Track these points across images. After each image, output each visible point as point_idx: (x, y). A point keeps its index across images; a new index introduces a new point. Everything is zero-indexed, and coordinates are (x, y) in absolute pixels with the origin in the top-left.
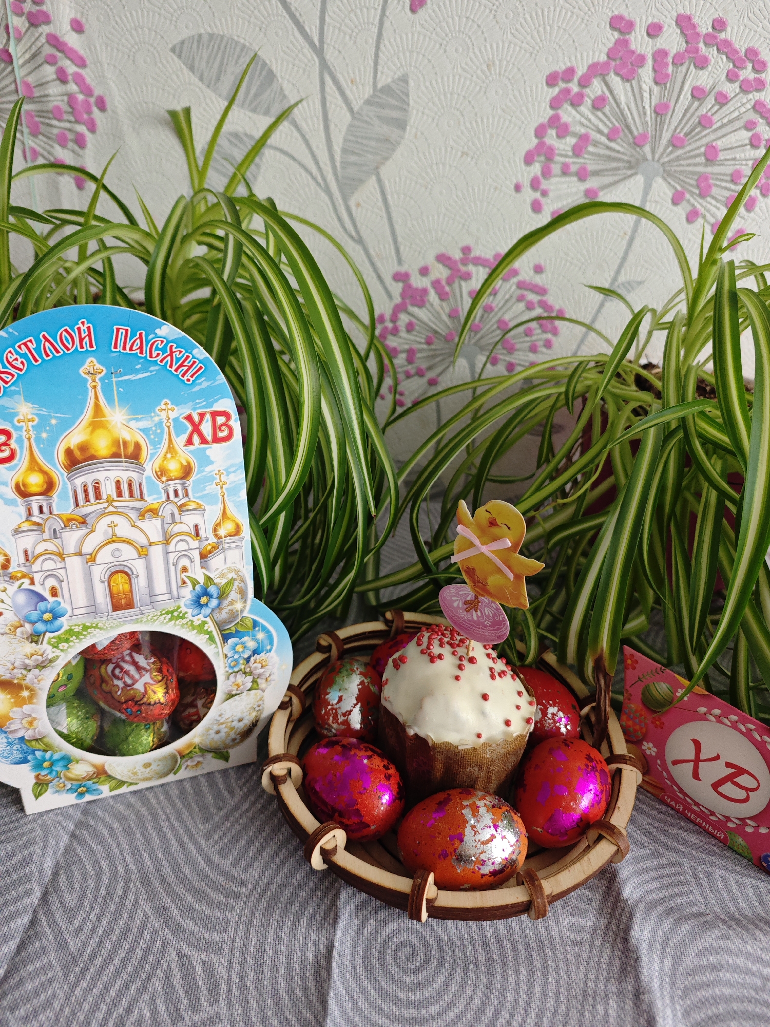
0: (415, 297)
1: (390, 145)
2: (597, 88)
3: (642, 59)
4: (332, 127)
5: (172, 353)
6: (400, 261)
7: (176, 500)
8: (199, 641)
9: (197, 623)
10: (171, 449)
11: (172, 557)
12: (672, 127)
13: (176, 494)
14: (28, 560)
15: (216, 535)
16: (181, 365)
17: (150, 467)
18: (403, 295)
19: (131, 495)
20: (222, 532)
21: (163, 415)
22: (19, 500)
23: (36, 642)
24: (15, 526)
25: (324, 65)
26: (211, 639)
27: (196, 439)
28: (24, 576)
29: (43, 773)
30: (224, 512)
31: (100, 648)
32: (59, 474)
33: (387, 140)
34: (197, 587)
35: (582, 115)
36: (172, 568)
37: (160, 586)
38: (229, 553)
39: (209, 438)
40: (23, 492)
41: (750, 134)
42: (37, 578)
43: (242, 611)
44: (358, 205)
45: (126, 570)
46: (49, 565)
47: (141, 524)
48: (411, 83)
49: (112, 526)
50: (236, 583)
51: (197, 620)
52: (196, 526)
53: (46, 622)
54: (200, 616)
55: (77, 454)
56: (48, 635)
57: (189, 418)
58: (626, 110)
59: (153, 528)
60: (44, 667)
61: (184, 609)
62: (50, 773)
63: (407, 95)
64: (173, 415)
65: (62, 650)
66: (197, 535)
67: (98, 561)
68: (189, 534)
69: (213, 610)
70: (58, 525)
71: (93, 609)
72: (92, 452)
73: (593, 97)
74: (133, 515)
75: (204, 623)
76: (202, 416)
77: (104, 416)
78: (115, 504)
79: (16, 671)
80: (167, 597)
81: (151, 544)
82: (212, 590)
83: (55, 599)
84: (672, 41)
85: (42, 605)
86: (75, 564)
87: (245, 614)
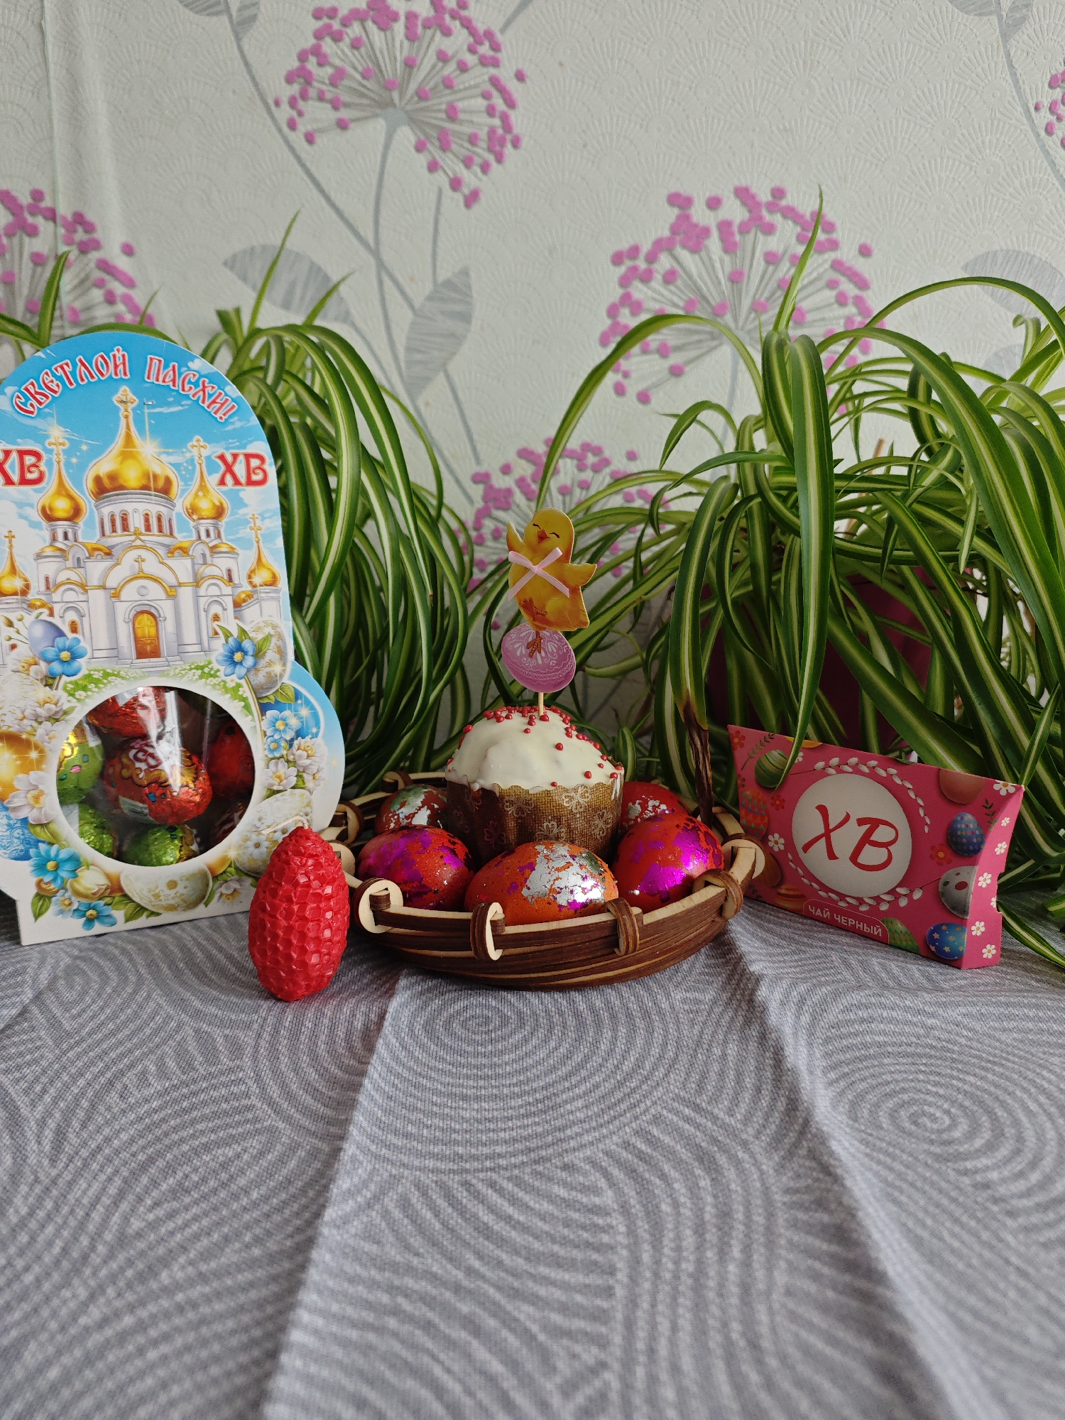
0: (497, 499)
1: (456, 339)
2: (664, 262)
3: (706, 232)
4: (393, 326)
5: (204, 387)
6: (478, 460)
7: (207, 540)
8: (233, 708)
9: (231, 685)
10: (203, 487)
11: (203, 601)
12: (751, 294)
13: (208, 535)
14: (48, 588)
15: (251, 583)
16: (214, 402)
17: (181, 504)
18: (486, 498)
19: (160, 530)
20: (257, 580)
21: (195, 451)
22: (44, 523)
23: (50, 686)
24: (37, 550)
25: (381, 265)
26: (247, 707)
27: (229, 479)
28: (43, 606)
29: (47, 878)
30: (259, 559)
31: (121, 703)
32: (87, 502)
33: (453, 335)
34: (230, 640)
35: (654, 291)
36: (203, 614)
37: (190, 636)
38: (265, 604)
39: (243, 480)
40: (49, 516)
41: (834, 293)
42: (57, 609)
43: (281, 676)
44: (427, 404)
45: (153, 611)
46: (71, 596)
47: (170, 562)
48: (473, 275)
49: (140, 560)
50: (274, 640)
51: (232, 681)
52: (229, 571)
53: (63, 662)
54: (234, 677)
55: (106, 482)
56: (64, 678)
57: (222, 457)
58: (700, 283)
59: (182, 568)
60: (57, 720)
61: (215, 666)
62: (54, 880)
63: (470, 288)
64: (205, 453)
65: (79, 700)
66: (230, 579)
67: (124, 596)
68: (221, 579)
69: (248, 670)
70: (83, 554)
71: (114, 653)
72: (121, 482)
73: (662, 272)
74: (162, 551)
75: (239, 686)
76: (235, 456)
77: (134, 447)
78: (143, 538)
79: (25, 721)
80: (197, 648)
81: (180, 585)
82: (247, 645)
83: (75, 635)
84: (734, 211)
85: (60, 641)
86: (98, 597)
87: (286, 680)
